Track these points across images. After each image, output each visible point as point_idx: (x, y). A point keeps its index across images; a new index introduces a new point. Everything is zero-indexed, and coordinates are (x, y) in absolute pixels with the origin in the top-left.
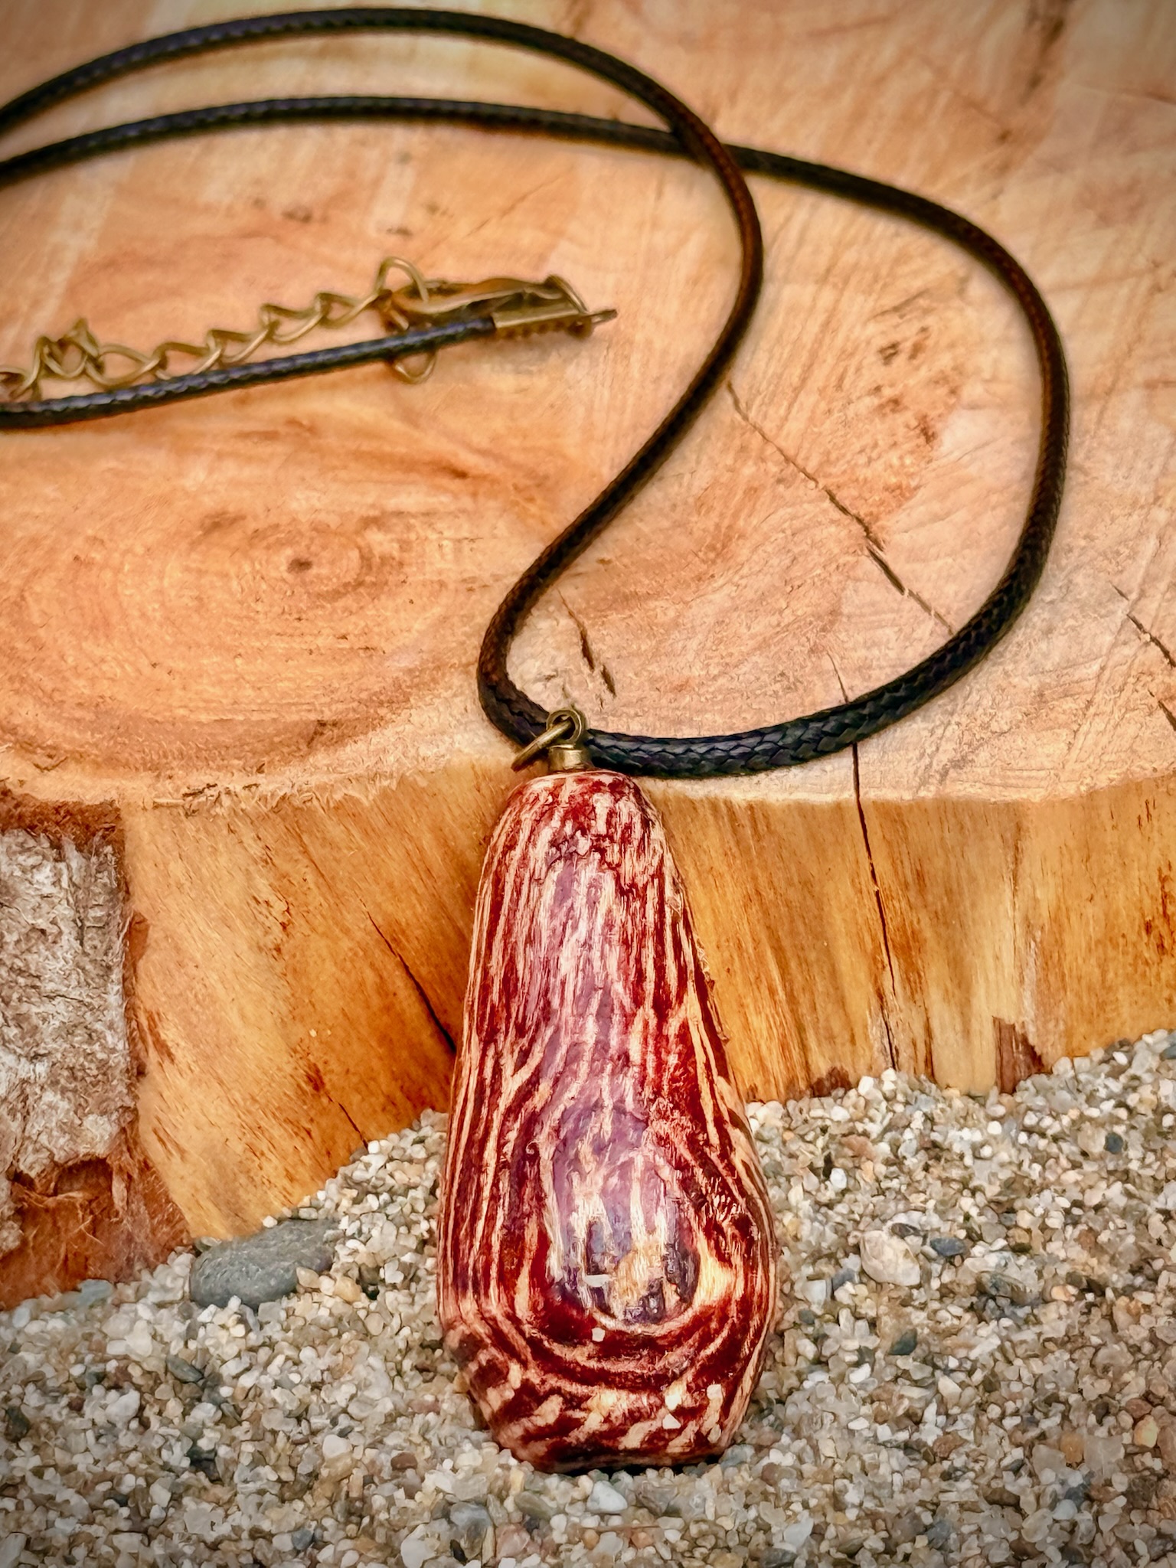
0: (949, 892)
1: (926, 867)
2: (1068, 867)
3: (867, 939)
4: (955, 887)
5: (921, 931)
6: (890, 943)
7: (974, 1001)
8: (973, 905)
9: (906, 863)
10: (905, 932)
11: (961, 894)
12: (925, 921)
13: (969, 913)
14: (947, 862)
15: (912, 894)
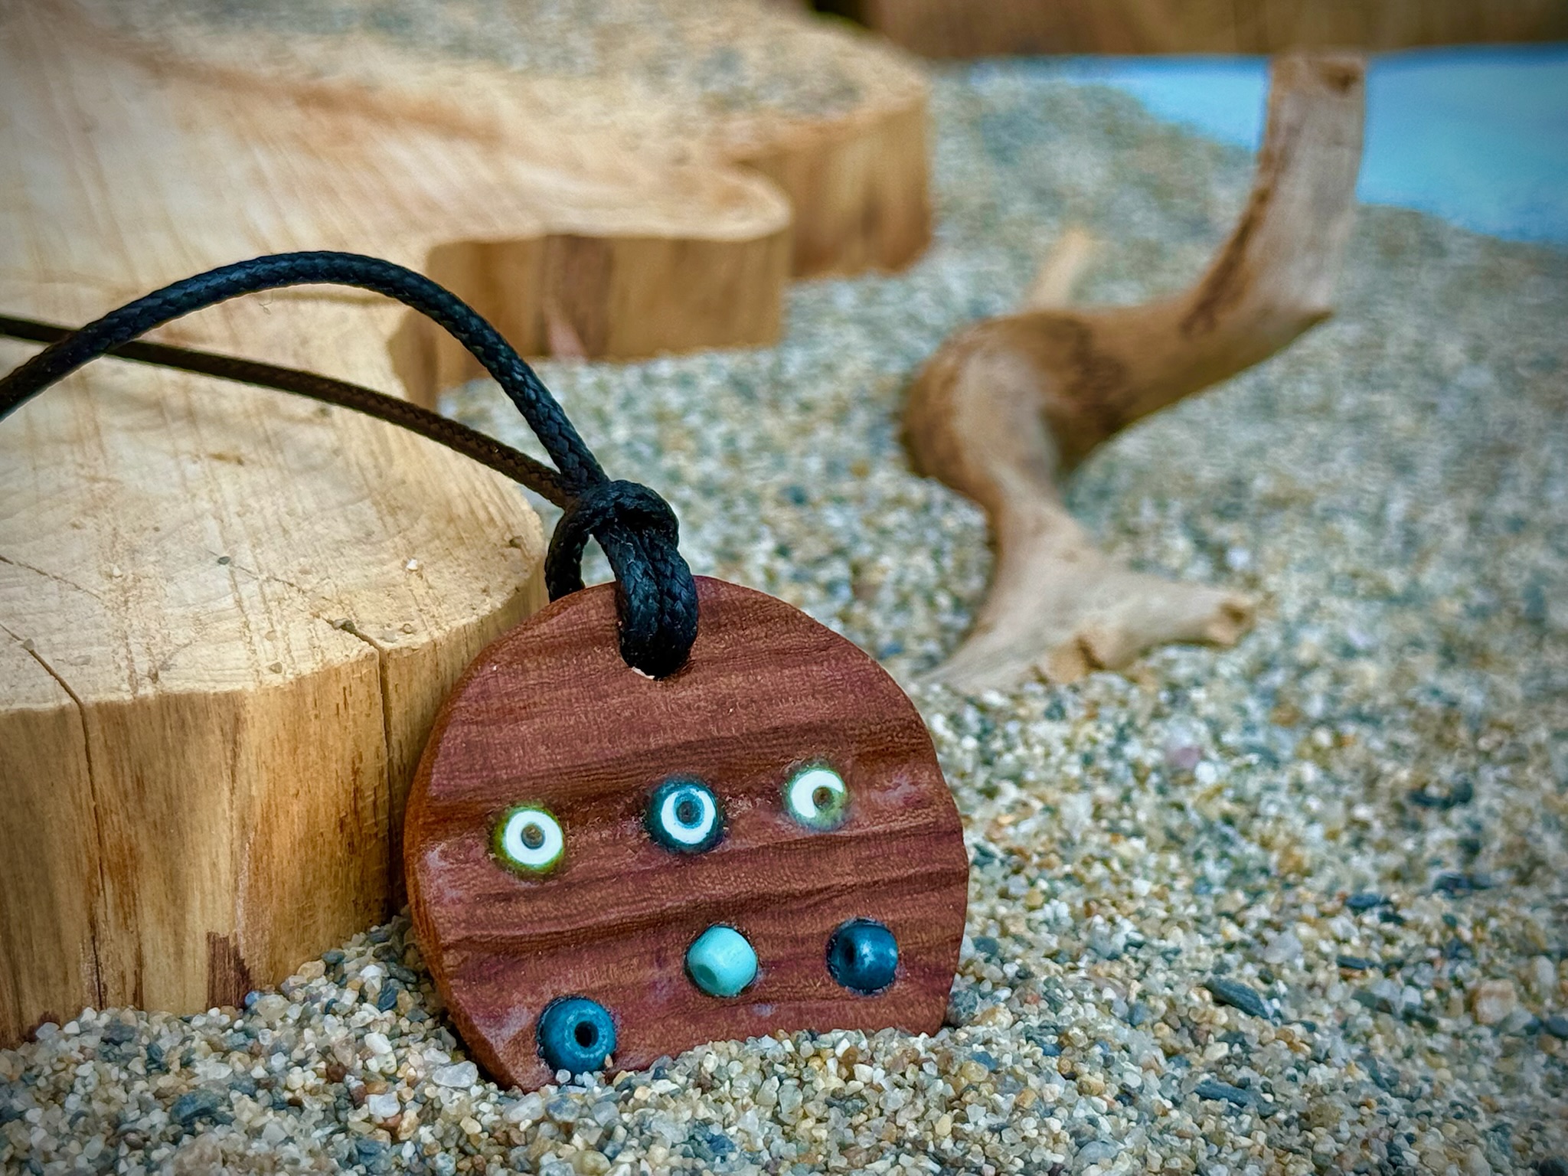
0: (168, 798)
1: (148, 772)
2: (279, 761)
3: (85, 860)
4: (174, 792)
5: (138, 845)
6: (105, 865)
7: (188, 917)
8: (192, 810)
9: (127, 770)
10: (122, 850)
11: (179, 799)
12: (143, 832)
13: (187, 819)
14: (167, 765)
15: (131, 805)
